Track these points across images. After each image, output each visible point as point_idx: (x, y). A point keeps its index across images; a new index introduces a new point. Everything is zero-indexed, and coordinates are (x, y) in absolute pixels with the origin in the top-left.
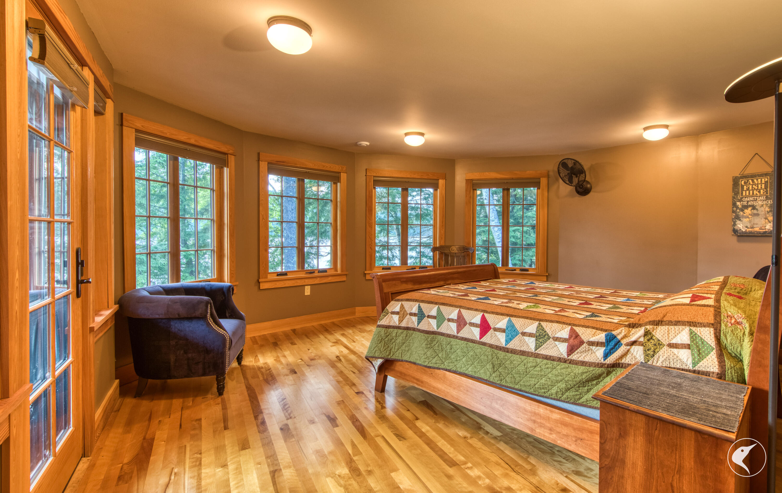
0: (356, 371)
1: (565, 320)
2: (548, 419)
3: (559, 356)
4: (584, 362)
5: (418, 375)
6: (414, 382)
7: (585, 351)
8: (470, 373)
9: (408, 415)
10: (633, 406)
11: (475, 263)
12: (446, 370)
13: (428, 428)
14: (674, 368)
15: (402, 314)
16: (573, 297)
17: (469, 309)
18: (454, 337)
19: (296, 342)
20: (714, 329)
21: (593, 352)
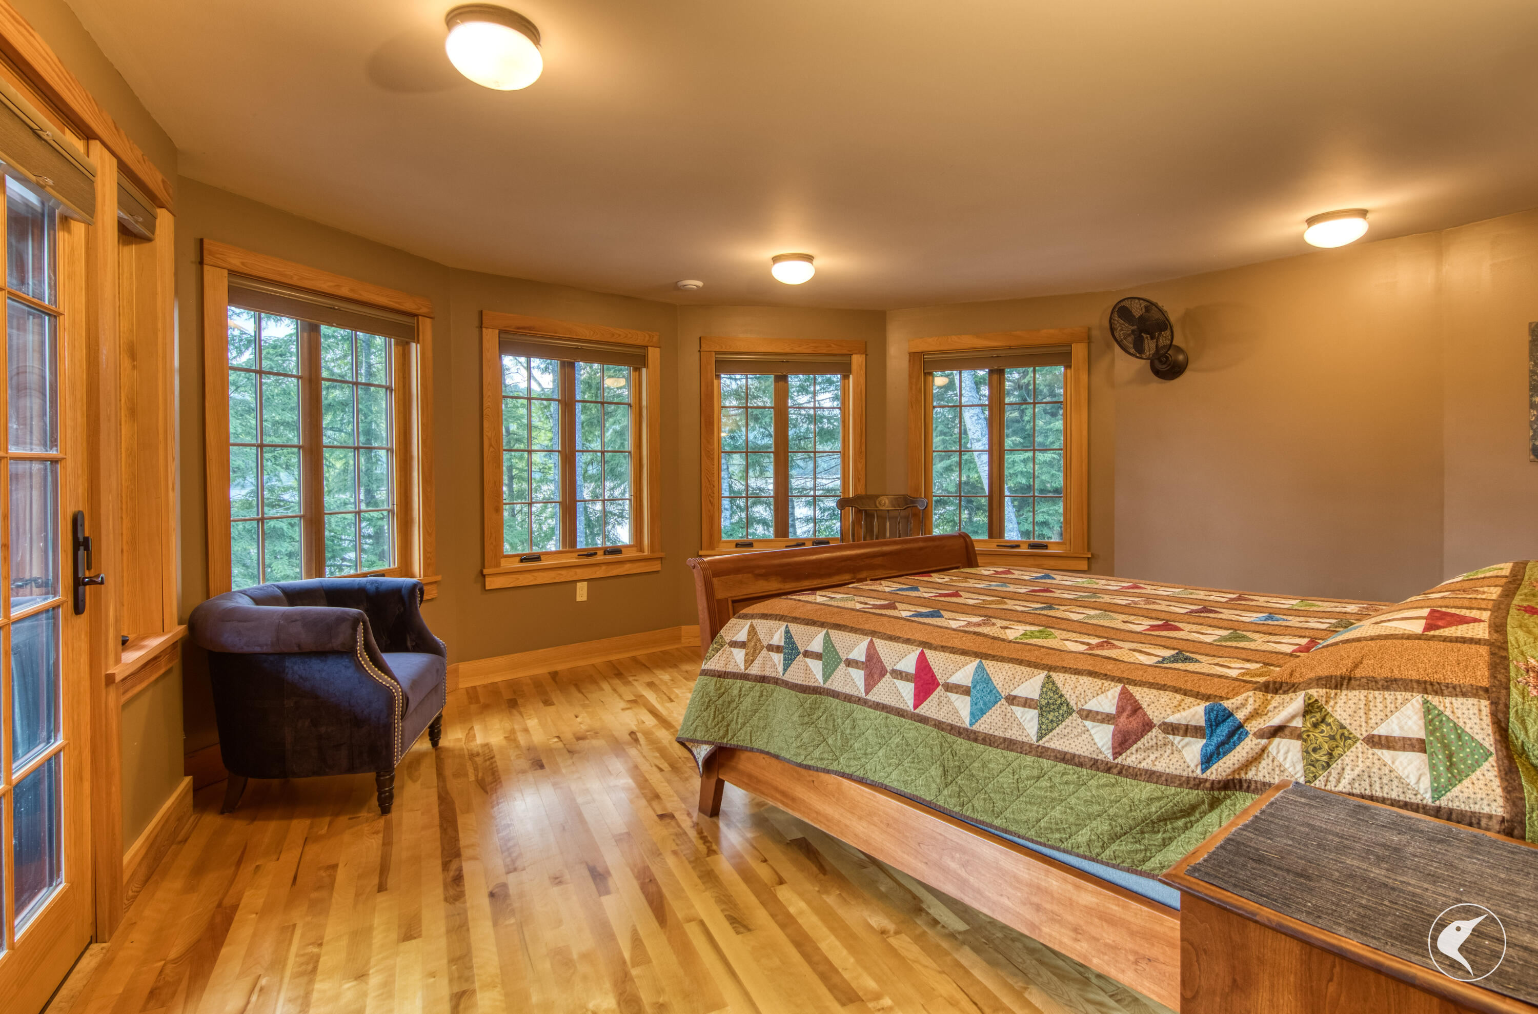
0: (665, 766)
1: (1109, 667)
2: (1070, 904)
3: (1094, 756)
4: (1154, 772)
5: (785, 783)
6: (776, 799)
7: (1156, 747)
8: (895, 785)
9: (763, 872)
10: (1267, 913)
11: (931, 532)
12: (844, 775)
13: (802, 905)
14: (1383, 800)
15: (752, 646)
16: (1136, 611)
17: (891, 638)
18: (859, 701)
19: (555, 700)
20: (1492, 703)
21: (1176, 750)
